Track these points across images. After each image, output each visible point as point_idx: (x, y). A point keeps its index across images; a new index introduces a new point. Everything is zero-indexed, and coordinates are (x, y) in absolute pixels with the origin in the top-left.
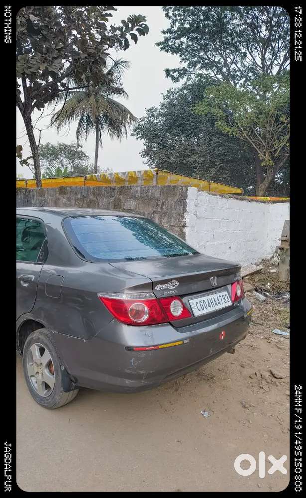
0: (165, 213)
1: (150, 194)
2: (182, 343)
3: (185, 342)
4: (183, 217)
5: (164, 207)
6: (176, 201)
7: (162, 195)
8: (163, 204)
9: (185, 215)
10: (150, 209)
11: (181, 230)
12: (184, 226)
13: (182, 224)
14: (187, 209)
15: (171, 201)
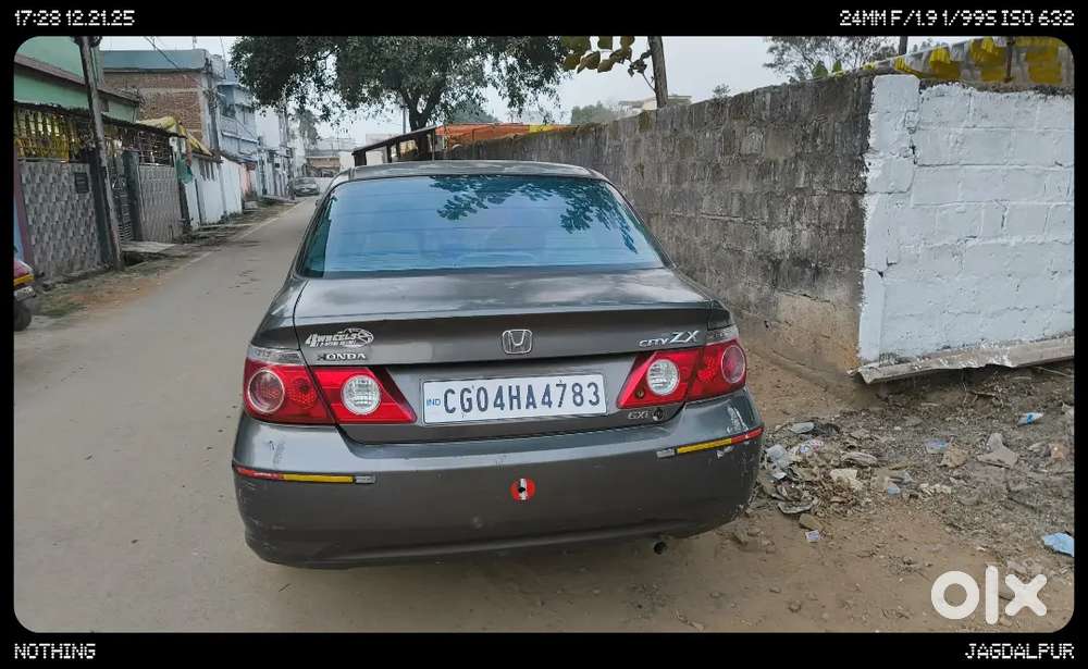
0: (820, 158)
1: (790, 107)
2: (350, 479)
3: (358, 481)
4: (861, 165)
5: (818, 141)
6: (844, 119)
7: (815, 107)
8: (817, 132)
9: (868, 158)
10: (790, 150)
11: (855, 204)
12: (862, 193)
13: (857, 184)
14: (871, 141)
15: (834, 122)
